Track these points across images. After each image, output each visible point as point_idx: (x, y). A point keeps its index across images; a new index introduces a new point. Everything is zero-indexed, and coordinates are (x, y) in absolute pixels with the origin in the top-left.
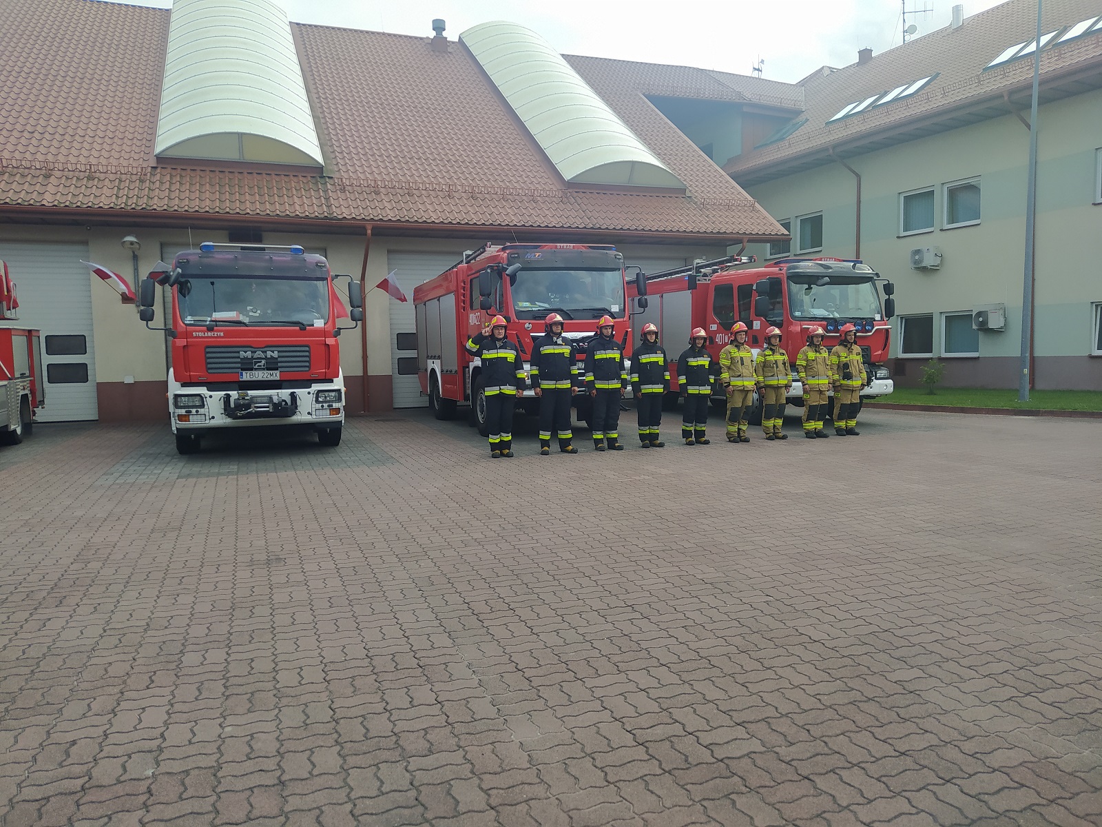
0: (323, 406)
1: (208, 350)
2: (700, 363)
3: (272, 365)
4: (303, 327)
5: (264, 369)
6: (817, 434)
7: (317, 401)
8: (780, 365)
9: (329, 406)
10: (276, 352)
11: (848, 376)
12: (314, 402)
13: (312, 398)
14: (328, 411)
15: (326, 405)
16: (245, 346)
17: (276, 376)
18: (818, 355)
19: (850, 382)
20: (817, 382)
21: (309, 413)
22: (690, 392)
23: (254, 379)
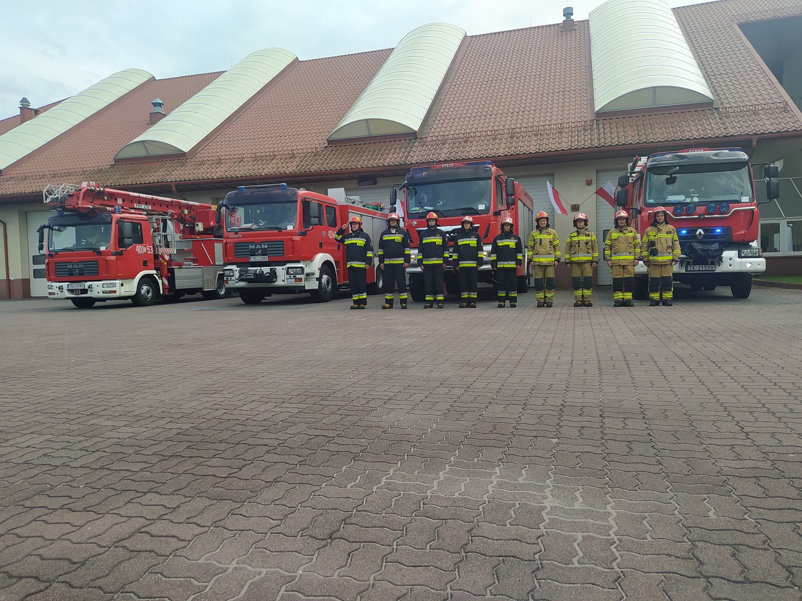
0: (290, 277)
1: (235, 245)
2: (504, 244)
3: (264, 253)
4: (280, 229)
5: (260, 255)
6: (624, 303)
7: (288, 273)
8: (582, 245)
9: (294, 277)
10: (266, 245)
11: (654, 253)
12: (286, 274)
13: (284, 272)
14: (294, 280)
15: (292, 276)
16: (252, 243)
17: (266, 259)
18: (621, 235)
19: (656, 258)
20: (618, 258)
21: (283, 281)
22: (498, 266)
23: (256, 260)
